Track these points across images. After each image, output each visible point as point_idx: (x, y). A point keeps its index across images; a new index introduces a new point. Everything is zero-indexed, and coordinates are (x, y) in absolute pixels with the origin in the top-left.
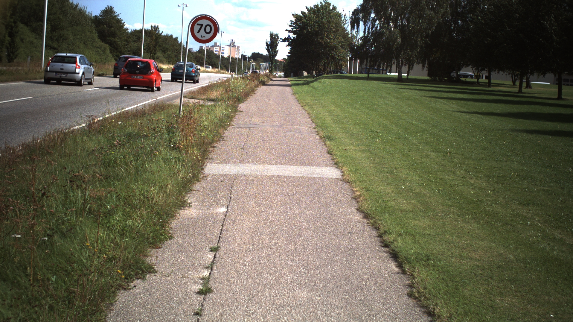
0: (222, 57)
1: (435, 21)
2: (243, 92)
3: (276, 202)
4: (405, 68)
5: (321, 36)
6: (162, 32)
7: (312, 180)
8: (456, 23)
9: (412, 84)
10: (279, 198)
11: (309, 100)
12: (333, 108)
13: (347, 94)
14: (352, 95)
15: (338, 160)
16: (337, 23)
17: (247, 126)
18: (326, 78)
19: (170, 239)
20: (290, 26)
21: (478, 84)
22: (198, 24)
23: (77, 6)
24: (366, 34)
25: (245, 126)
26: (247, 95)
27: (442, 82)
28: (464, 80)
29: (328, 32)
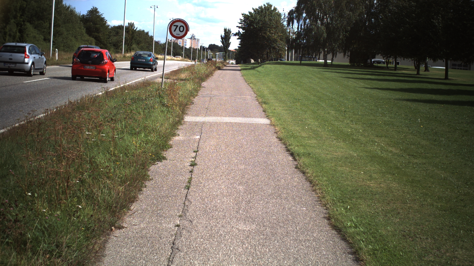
0: (185, 48)
1: (353, 19)
2: (204, 74)
3: (229, 134)
4: (330, 56)
5: (264, 31)
6: (137, 28)
7: (251, 125)
8: (370, 21)
9: (334, 68)
10: (231, 132)
11: (253, 79)
12: (270, 84)
13: (282, 75)
14: (286, 76)
15: (269, 115)
16: (277, 21)
17: (209, 96)
18: (267, 64)
19: (170, 148)
20: (240, 23)
21: (387, 68)
22: (174, 26)
23: (69, 7)
24: (300, 29)
25: (207, 96)
26: (207, 76)
27: (359, 67)
28: (376, 65)
29: (270, 28)
